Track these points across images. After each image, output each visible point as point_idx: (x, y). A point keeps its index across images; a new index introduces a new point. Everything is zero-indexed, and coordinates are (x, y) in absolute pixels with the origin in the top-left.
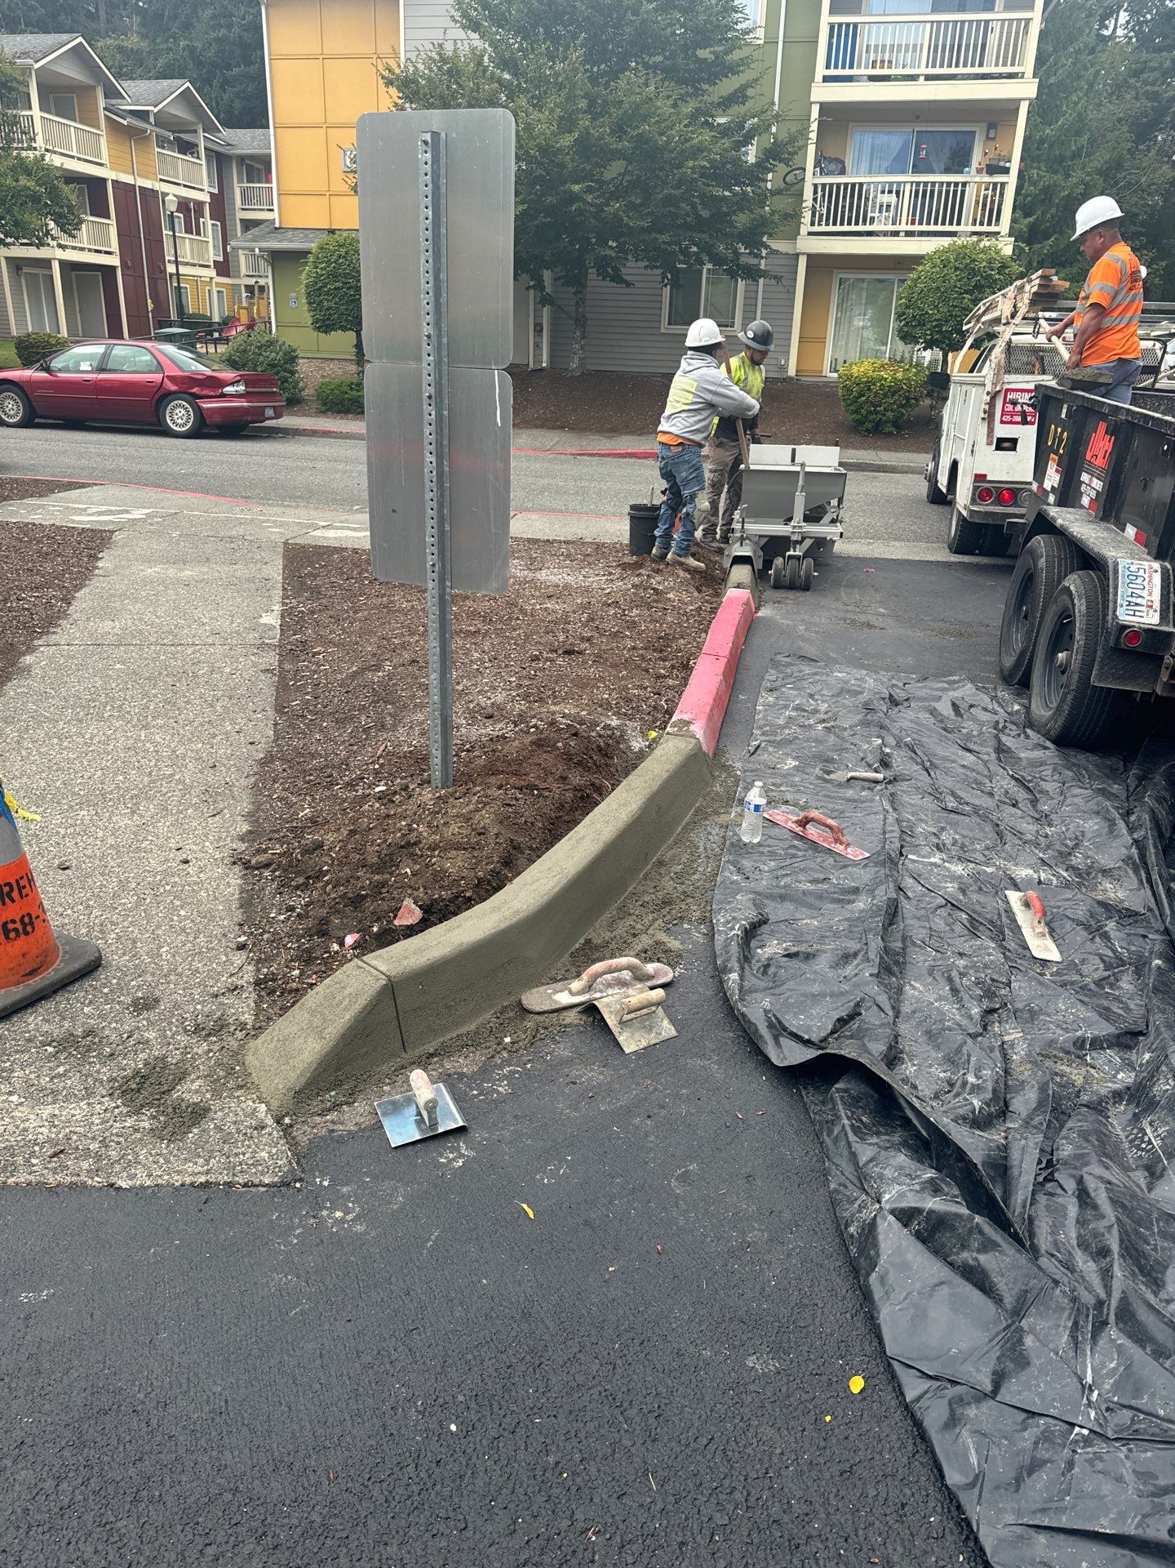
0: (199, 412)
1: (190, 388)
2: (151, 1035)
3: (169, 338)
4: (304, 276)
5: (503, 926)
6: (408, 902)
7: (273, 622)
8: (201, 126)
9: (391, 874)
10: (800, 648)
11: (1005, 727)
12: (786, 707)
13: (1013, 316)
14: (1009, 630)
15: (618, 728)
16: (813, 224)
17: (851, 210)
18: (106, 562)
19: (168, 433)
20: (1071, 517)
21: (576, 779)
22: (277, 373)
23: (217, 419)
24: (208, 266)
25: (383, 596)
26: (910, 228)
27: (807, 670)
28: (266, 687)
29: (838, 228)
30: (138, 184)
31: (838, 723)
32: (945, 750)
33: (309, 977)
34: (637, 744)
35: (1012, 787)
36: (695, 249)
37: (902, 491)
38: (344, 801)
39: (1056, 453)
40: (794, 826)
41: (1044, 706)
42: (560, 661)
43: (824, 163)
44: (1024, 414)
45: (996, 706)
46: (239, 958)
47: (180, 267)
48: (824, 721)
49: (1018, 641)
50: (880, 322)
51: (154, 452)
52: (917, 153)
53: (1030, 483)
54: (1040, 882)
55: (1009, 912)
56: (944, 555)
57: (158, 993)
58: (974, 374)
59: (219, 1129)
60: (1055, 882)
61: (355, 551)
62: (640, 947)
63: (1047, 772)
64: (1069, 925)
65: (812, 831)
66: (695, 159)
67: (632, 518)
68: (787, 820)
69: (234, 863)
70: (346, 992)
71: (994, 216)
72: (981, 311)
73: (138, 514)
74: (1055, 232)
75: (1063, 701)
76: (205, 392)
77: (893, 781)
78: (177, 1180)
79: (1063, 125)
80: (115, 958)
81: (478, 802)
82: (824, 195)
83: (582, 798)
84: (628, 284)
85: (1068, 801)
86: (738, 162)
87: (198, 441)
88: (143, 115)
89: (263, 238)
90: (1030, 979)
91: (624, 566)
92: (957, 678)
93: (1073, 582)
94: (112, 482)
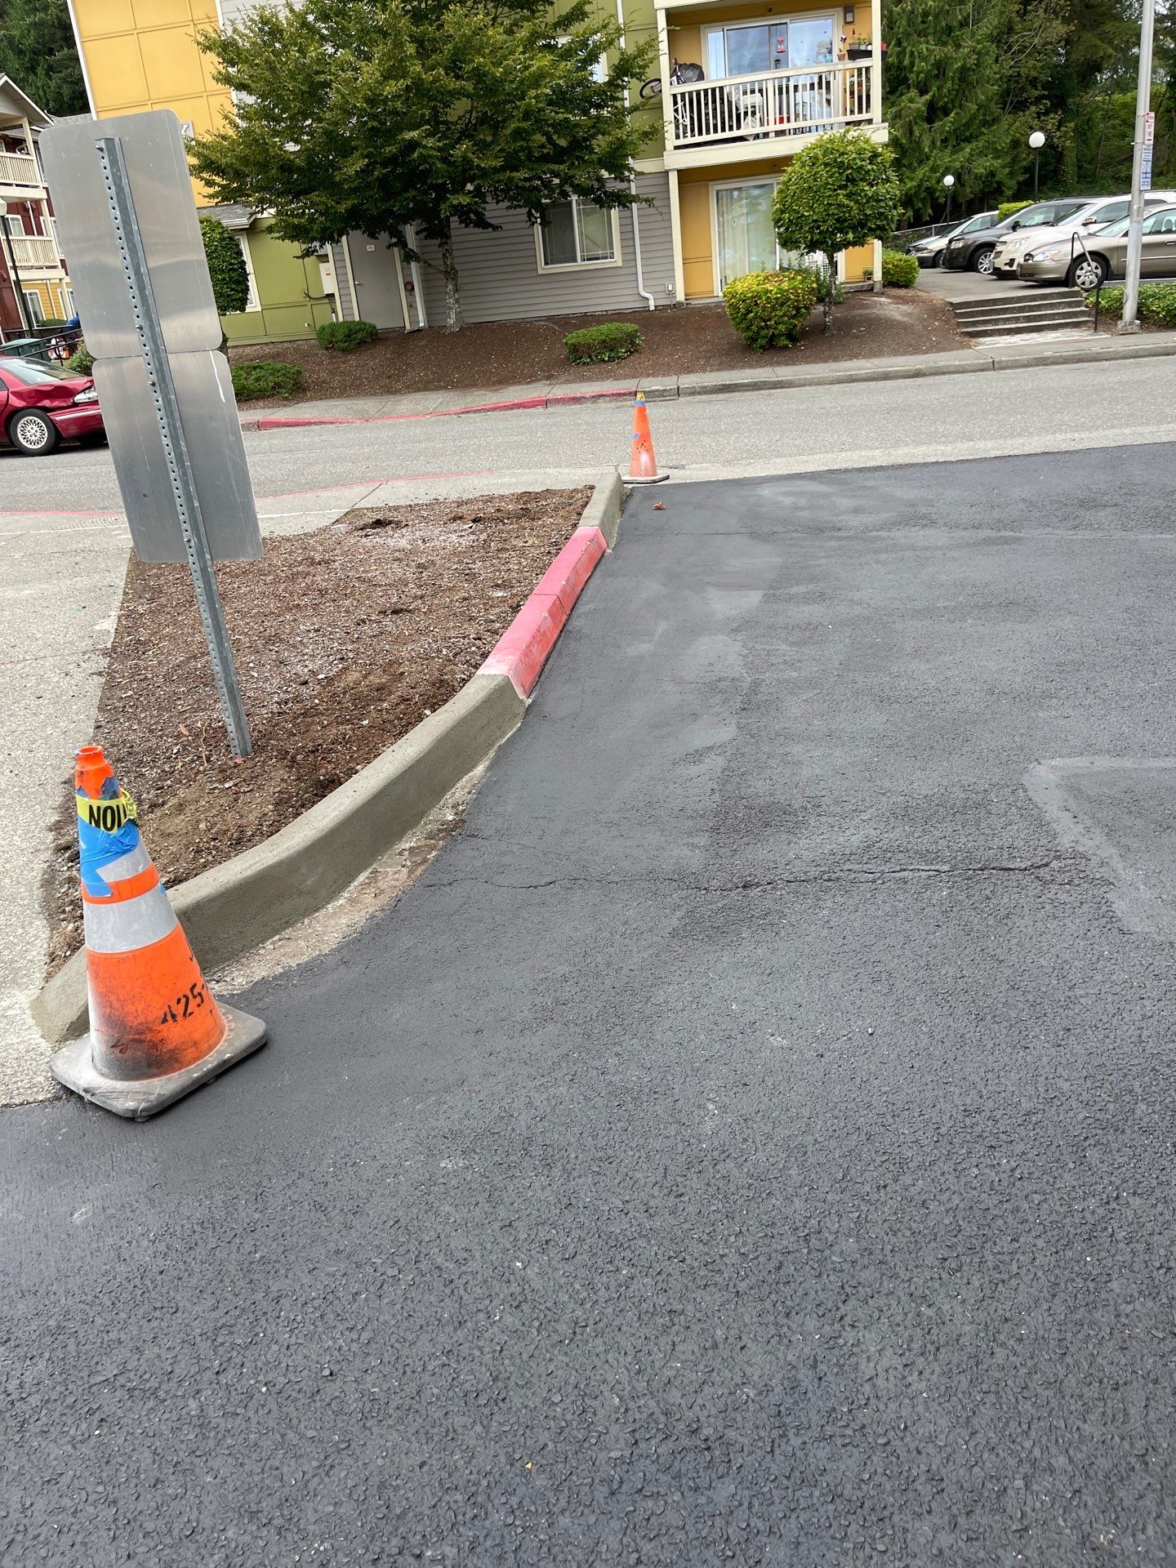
0: (52, 426)
1: (40, 401)
3: (18, 351)
7: (109, 627)
8: (26, 120)
16: (678, 137)
19: (21, 452)
23: (71, 431)
24: (55, 267)
26: (779, 127)
28: (92, 690)
29: (705, 138)
36: (557, 181)
42: (387, 621)
43: (682, 69)
51: (6, 475)
71: (864, 103)
76: (56, 404)
82: (684, 106)
84: (495, 228)
86: (585, 84)
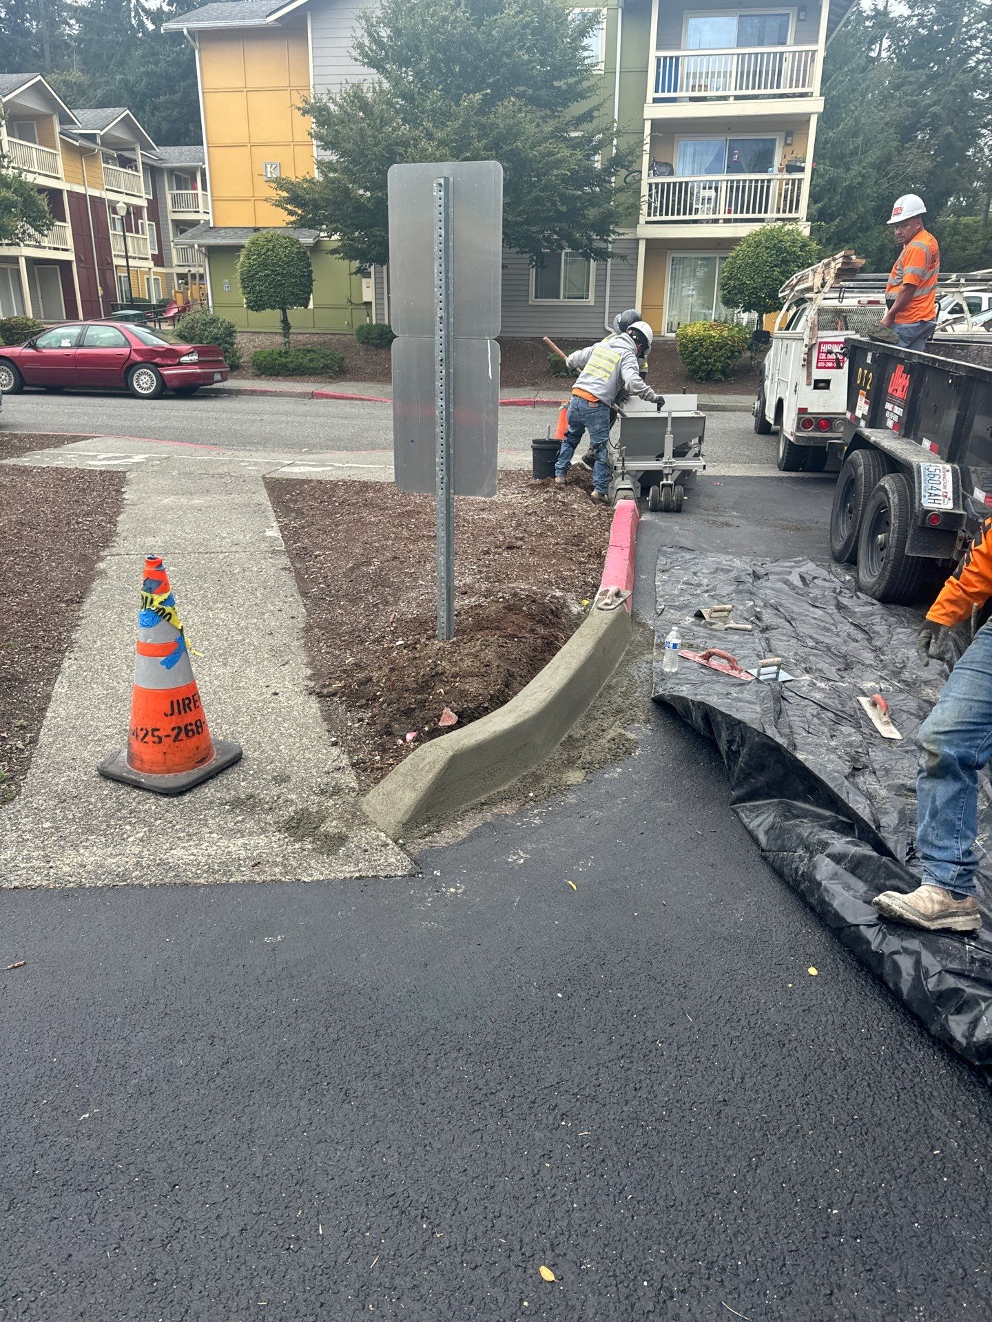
0: (161, 378)
1: (152, 358)
2: (293, 796)
3: (126, 319)
4: (239, 266)
5: (520, 720)
6: (447, 710)
7: (276, 535)
8: (138, 145)
9: (429, 694)
10: (679, 542)
11: (841, 592)
12: (678, 582)
13: (823, 286)
14: (837, 522)
15: (561, 597)
16: (649, 215)
17: (679, 203)
18: (129, 495)
19: (135, 395)
20: (882, 436)
21: (542, 631)
22: (220, 345)
23: (176, 383)
24: (147, 259)
25: (354, 513)
26: (727, 216)
27: (688, 556)
28: (288, 579)
29: (670, 218)
30: (89, 193)
31: (718, 592)
32: (799, 608)
33: (388, 760)
34: (575, 609)
35: (852, 630)
36: (556, 237)
37: (733, 425)
38: (376, 652)
39: (864, 389)
40: (700, 660)
41: (869, 575)
42: (505, 554)
43: (658, 166)
44: (838, 361)
45: (832, 577)
46: (335, 751)
47: (130, 260)
48: (707, 591)
49: (845, 531)
50: (705, 289)
51: (129, 411)
52: (730, 157)
53: (845, 414)
54: (881, 690)
55: (862, 709)
56: (776, 473)
57: (288, 773)
58: (790, 331)
59: (358, 847)
60: (891, 689)
61: (320, 482)
62: (609, 737)
63: (877, 619)
64: (905, 716)
65: (714, 662)
66: (557, 169)
67: (534, 449)
68: (694, 657)
69: (310, 694)
70: (426, 762)
71: (794, 205)
72: (794, 282)
73: (138, 458)
74: (839, 215)
75: (884, 569)
76: (165, 362)
77: (765, 630)
78: (341, 876)
79: (843, 128)
80: (248, 753)
81: (481, 645)
82: (657, 192)
83: (548, 644)
85: (895, 637)
86: (590, 169)
87: (161, 401)
88: (91, 138)
89: (201, 236)
90: (882, 750)
91: (532, 487)
92: (801, 559)
93: (887, 482)
94: (108, 435)
